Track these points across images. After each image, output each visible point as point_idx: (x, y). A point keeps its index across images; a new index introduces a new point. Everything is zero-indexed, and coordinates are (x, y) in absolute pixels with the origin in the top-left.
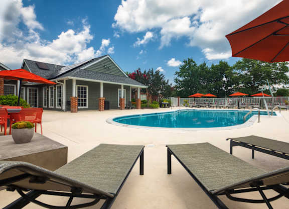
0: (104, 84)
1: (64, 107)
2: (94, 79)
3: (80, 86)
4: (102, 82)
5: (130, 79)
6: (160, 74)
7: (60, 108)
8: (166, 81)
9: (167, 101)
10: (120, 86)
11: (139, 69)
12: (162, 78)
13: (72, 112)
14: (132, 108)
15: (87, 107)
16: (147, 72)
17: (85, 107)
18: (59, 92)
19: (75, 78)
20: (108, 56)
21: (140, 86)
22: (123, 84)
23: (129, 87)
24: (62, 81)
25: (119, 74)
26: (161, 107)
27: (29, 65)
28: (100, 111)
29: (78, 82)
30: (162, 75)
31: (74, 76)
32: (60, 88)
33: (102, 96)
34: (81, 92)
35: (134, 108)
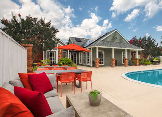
0: (114, 49)
1: (91, 65)
2: (109, 46)
3: (100, 51)
4: (113, 48)
5: (131, 44)
6: (151, 39)
7: (89, 65)
8: (156, 44)
9: (157, 59)
10: (124, 50)
11: (136, 37)
12: (153, 42)
13: (96, 68)
14: (132, 65)
15: (104, 64)
16: (141, 38)
17: (102, 65)
18: (89, 55)
19: (97, 47)
20: (116, 30)
21: (137, 49)
22: (126, 49)
23: (130, 50)
24: (90, 49)
25: (124, 42)
26: (152, 64)
27: (72, 40)
28: (112, 67)
29: (100, 49)
30: (153, 39)
31: (97, 45)
32: (89, 53)
33: (113, 57)
34: (100, 55)
35: (134, 65)
